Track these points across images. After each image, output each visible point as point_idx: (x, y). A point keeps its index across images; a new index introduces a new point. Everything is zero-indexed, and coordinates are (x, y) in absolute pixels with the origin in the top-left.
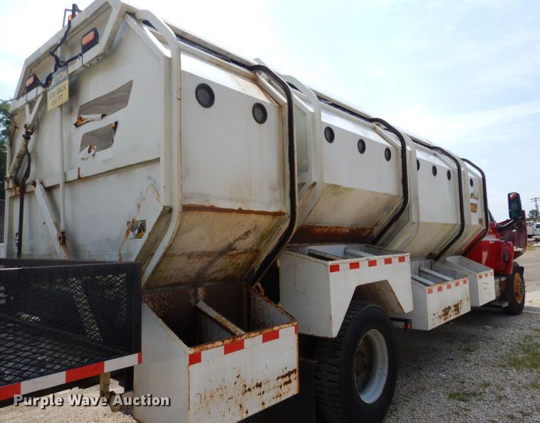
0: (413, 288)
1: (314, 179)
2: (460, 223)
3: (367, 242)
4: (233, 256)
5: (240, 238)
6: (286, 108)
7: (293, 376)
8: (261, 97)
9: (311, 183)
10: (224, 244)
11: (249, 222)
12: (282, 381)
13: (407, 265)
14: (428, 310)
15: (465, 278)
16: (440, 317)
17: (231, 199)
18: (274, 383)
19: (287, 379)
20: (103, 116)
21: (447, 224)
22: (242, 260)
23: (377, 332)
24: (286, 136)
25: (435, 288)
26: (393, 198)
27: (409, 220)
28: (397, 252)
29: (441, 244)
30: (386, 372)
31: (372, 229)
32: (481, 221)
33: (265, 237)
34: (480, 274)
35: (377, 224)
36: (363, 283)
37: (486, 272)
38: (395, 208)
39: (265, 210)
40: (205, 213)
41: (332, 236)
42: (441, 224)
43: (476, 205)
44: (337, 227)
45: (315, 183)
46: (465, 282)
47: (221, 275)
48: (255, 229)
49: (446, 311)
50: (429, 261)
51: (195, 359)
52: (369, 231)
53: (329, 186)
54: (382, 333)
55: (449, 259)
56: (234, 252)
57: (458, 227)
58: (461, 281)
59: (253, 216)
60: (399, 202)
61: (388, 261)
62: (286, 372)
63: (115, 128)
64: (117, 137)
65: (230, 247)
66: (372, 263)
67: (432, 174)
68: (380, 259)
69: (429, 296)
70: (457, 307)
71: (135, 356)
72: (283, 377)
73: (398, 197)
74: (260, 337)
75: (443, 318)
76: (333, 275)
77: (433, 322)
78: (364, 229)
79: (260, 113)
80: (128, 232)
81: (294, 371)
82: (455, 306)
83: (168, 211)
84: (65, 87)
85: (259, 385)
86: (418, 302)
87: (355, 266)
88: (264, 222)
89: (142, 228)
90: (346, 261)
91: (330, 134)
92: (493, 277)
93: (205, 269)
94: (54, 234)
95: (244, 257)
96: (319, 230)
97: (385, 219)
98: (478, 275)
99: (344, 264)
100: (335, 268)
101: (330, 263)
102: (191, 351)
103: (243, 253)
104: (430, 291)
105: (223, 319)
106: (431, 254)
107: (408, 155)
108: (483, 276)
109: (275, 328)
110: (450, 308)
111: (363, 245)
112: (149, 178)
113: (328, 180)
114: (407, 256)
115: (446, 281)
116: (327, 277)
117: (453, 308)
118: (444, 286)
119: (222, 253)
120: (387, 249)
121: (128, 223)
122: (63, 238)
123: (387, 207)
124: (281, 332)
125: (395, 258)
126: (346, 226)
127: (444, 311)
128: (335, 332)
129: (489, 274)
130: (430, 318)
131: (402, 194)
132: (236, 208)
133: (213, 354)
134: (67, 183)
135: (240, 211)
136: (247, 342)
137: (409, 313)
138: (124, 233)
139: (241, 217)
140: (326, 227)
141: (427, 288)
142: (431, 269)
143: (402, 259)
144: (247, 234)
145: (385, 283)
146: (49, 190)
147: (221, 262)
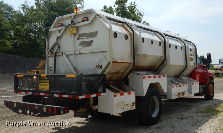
0: (167, 85)
1: (139, 53)
2: (185, 65)
3: (153, 71)
4: (118, 74)
5: (121, 69)
6: (132, 35)
7: (134, 104)
8: (126, 33)
9: (138, 54)
10: (117, 71)
11: (123, 65)
12: (132, 105)
13: (165, 78)
14: (173, 93)
15: (187, 84)
16: (177, 96)
17: (121, 60)
18: (130, 105)
19: (133, 105)
20: (88, 38)
21: (180, 65)
22: (120, 75)
23: (156, 97)
24: (132, 42)
25: (175, 86)
26: (161, 57)
27: (166, 64)
28: (162, 74)
29: (179, 72)
30: (158, 109)
31: (155, 67)
32: (194, 64)
33: (126, 69)
34: (193, 83)
35: (157, 65)
36: (152, 82)
37: (195, 82)
38: (162, 60)
39: (127, 62)
40: (115, 63)
41: (143, 69)
42: (178, 65)
43: (192, 58)
44: (144, 66)
45: (139, 54)
46: (186, 85)
47: (114, 79)
48: (124, 67)
49: (179, 94)
50: (175, 78)
51: (115, 96)
52: (154, 67)
53: (143, 54)
54: (157, 98)
55: (182, 78)
56: (119, 73)
57: (185, 66)
58: (185, 85)
59: (125, 64)
60: (163, 58)
61: (159, 77)
62: (133, 103)
63: (92, 42)
64: (93, 44)
65: (118, 72)
66: (155, 77)
67: (175, 48)
68: (157, 76)
69: (173, 89)
70: (183, 93)
71: (105, 93)
72: (132, 104)
73: (163, 57)
74: (127, 93)
75: (178, 96)
76: (144, 79)
77: (174, 97)
78: (152, 67)
79: (126, 37)
80: (96, 68)
81: (135, 103)
82: (182, 93)
83: (109, 63)
84: (75, 29)
85: (127, 105)
86: (169, 90)
87: (150, 77)
88: (127, 65)
89: (101, 67)
90: (147, 76)
91: (143, 40)
92: (198, 84)
93: (112, 77)
94: (72, 68)
95: (121, 74)
96: (139, 67)
97: (159, 64)
98: (192, 83)
99: (147, 77)
100: (144, 78)
101: (143, 76)
102: (114, 94)
103: (121, 73)
104: (173, 87)
105: (118, 89)
106: (176, 76)
107: (166, 43)
108: (194, 84)
109: (130, 92)
110: (180, 93)
111: (152, 72)
112: (103, 55)
113: (143, 53)
114: (166, 75)
115: (179, 84)
116: (142, 80)
117: (181, 94)
118: (178, 86)
119: (116, 73)
120: (160, 73)
121: (96, 65)
122: (75, 69)
123: (160, 60)
124: (132, 93)
125: (162, 76)
126: (147, 66)
127: (178, 94)
128: (144, 95)
129: (197, 83)
130: (173, 95)
131: (164, 56)
132: (121, 62)
133: (118, 95)
134: (75, 54)
135: (122, 62)
136: (125, 94)
137: (166, 93)
138: (95, 68)
139: (122, 64)
140: (141, 66)
141: (172, 86)
142: (176, 81)
143: (164, 76)
144: (123, 68)
145: (158, 83)
146: (67, 56)
147: (116, 75)
